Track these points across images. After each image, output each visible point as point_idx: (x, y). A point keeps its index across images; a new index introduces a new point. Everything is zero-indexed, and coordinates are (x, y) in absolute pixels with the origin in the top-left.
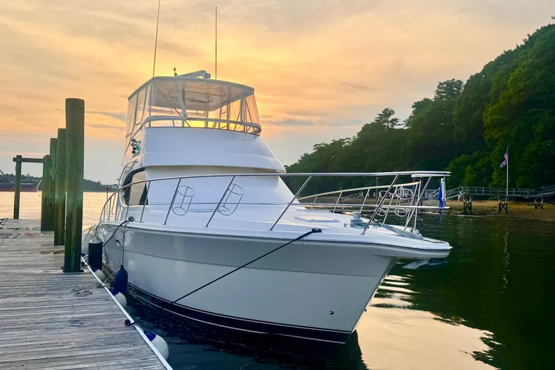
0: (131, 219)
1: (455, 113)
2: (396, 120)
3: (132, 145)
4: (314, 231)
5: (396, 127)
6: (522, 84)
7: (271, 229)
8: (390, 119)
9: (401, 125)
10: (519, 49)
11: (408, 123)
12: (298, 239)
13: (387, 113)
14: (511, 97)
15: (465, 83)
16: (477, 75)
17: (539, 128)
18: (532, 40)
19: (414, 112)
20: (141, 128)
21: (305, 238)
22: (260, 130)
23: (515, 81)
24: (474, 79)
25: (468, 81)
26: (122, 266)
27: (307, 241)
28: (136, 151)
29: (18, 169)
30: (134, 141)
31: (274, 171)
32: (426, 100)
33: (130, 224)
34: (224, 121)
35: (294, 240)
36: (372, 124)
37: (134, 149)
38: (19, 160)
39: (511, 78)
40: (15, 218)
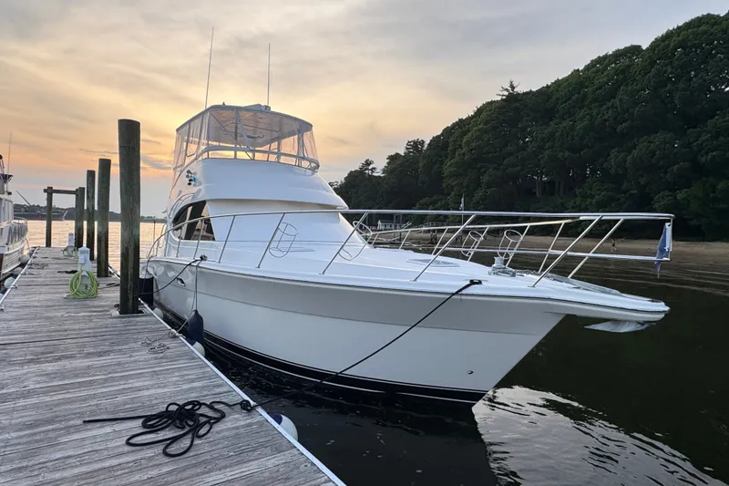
0: (203, 258)
1: (421, 165)
2: (374, 168)
3: (187, 176)
4: (473, 283)
5: (374, 174)
6: (474, 145)
7: (415, 280)
8: (370, 168)
9: (378, 173)
10: (470, 118)
11: (384, 171)
12: (457, 293)
13: (368, 163)
14: (464, 154)
15: (427, 142)
16: (438, 137)
17: (485, 179)
18: (479, 111)
19: (389, 163)
20: (196, 159)
21: (464, 292)
22: (318, 166)
23: (468, 143)
24: (435, 140)
25: (431, 141)
26: (196, 311)
27: (467, 295)
28: (192, 183)
29: (50, 200)
30: (189, 172)
31: (335, 207)
32: (397, 154)
33: (203, 264)
34: (274, 153)
35: (453, 294)
36: (356, 171)
37: (190, 180)
38: (50, 192)
39: (464, 140)
40: (47, 246)
